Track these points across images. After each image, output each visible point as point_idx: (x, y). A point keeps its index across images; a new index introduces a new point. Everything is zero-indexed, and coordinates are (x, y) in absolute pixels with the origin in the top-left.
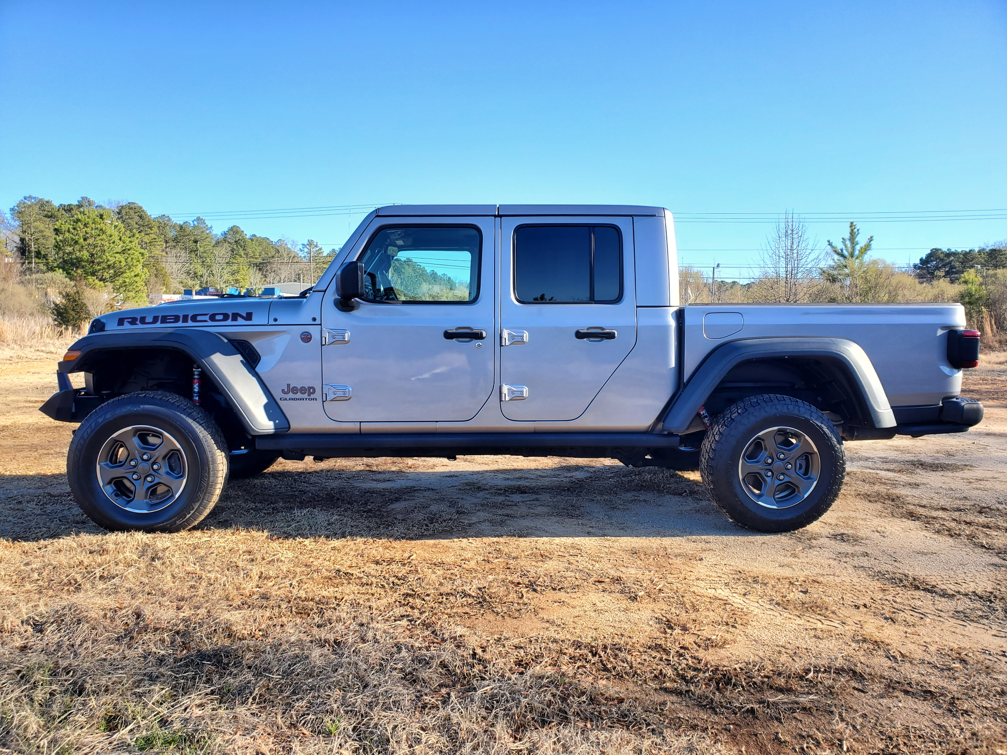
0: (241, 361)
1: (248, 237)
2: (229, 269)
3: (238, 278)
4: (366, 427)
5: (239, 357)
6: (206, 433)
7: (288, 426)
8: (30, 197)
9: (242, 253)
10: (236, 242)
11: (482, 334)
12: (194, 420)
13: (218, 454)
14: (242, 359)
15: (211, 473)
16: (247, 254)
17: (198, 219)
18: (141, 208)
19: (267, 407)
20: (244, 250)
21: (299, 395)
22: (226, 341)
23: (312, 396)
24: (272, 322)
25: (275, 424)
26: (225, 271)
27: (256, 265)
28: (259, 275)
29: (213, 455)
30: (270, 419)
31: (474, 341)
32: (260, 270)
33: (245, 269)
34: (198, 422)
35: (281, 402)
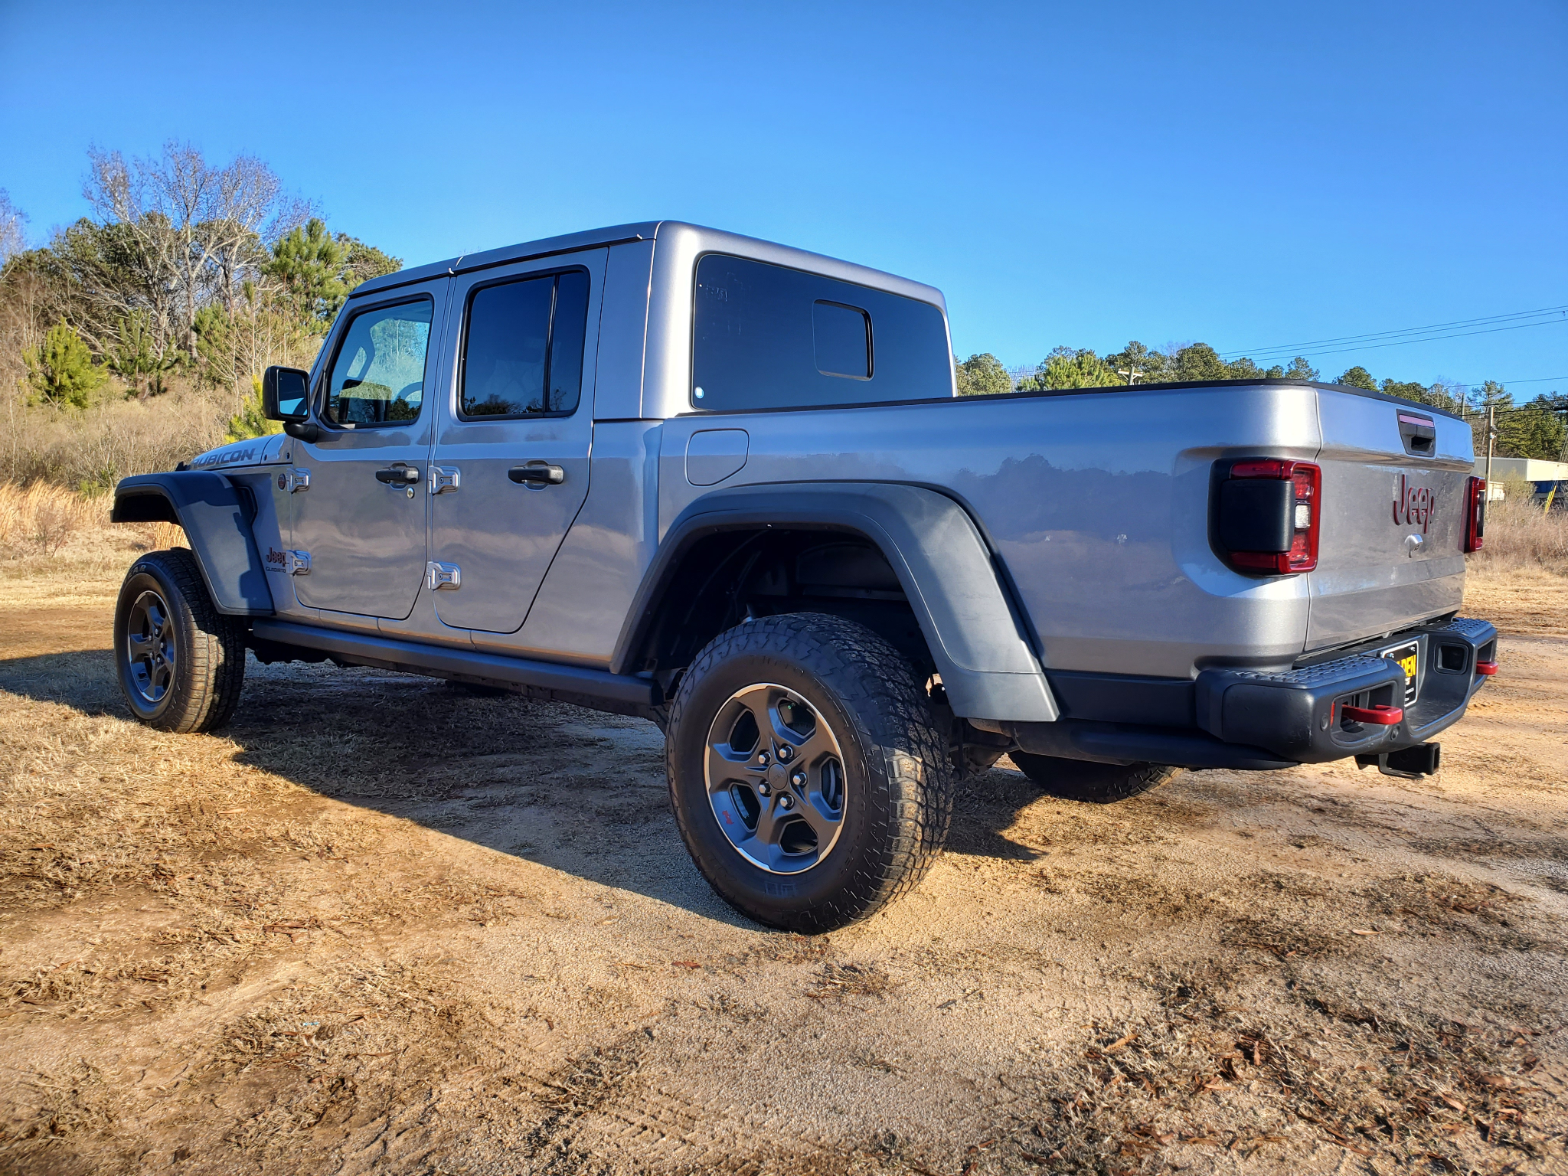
0: (235, 515)
5: (237, 509)
6: (187, 606)
7: (270, 607)
8: (1061, 348)
13: (197, 636)
14: (239, 511)
17: (1298, 360)
18: (1210, 350)
19: (244, 578)
21: (277, 564)
22: (227, 486)
24: (263, 462)
25: (250, 603)
29: (190, 634)
30: (244, 594)
34: (182, 591)
35: (267, 573)
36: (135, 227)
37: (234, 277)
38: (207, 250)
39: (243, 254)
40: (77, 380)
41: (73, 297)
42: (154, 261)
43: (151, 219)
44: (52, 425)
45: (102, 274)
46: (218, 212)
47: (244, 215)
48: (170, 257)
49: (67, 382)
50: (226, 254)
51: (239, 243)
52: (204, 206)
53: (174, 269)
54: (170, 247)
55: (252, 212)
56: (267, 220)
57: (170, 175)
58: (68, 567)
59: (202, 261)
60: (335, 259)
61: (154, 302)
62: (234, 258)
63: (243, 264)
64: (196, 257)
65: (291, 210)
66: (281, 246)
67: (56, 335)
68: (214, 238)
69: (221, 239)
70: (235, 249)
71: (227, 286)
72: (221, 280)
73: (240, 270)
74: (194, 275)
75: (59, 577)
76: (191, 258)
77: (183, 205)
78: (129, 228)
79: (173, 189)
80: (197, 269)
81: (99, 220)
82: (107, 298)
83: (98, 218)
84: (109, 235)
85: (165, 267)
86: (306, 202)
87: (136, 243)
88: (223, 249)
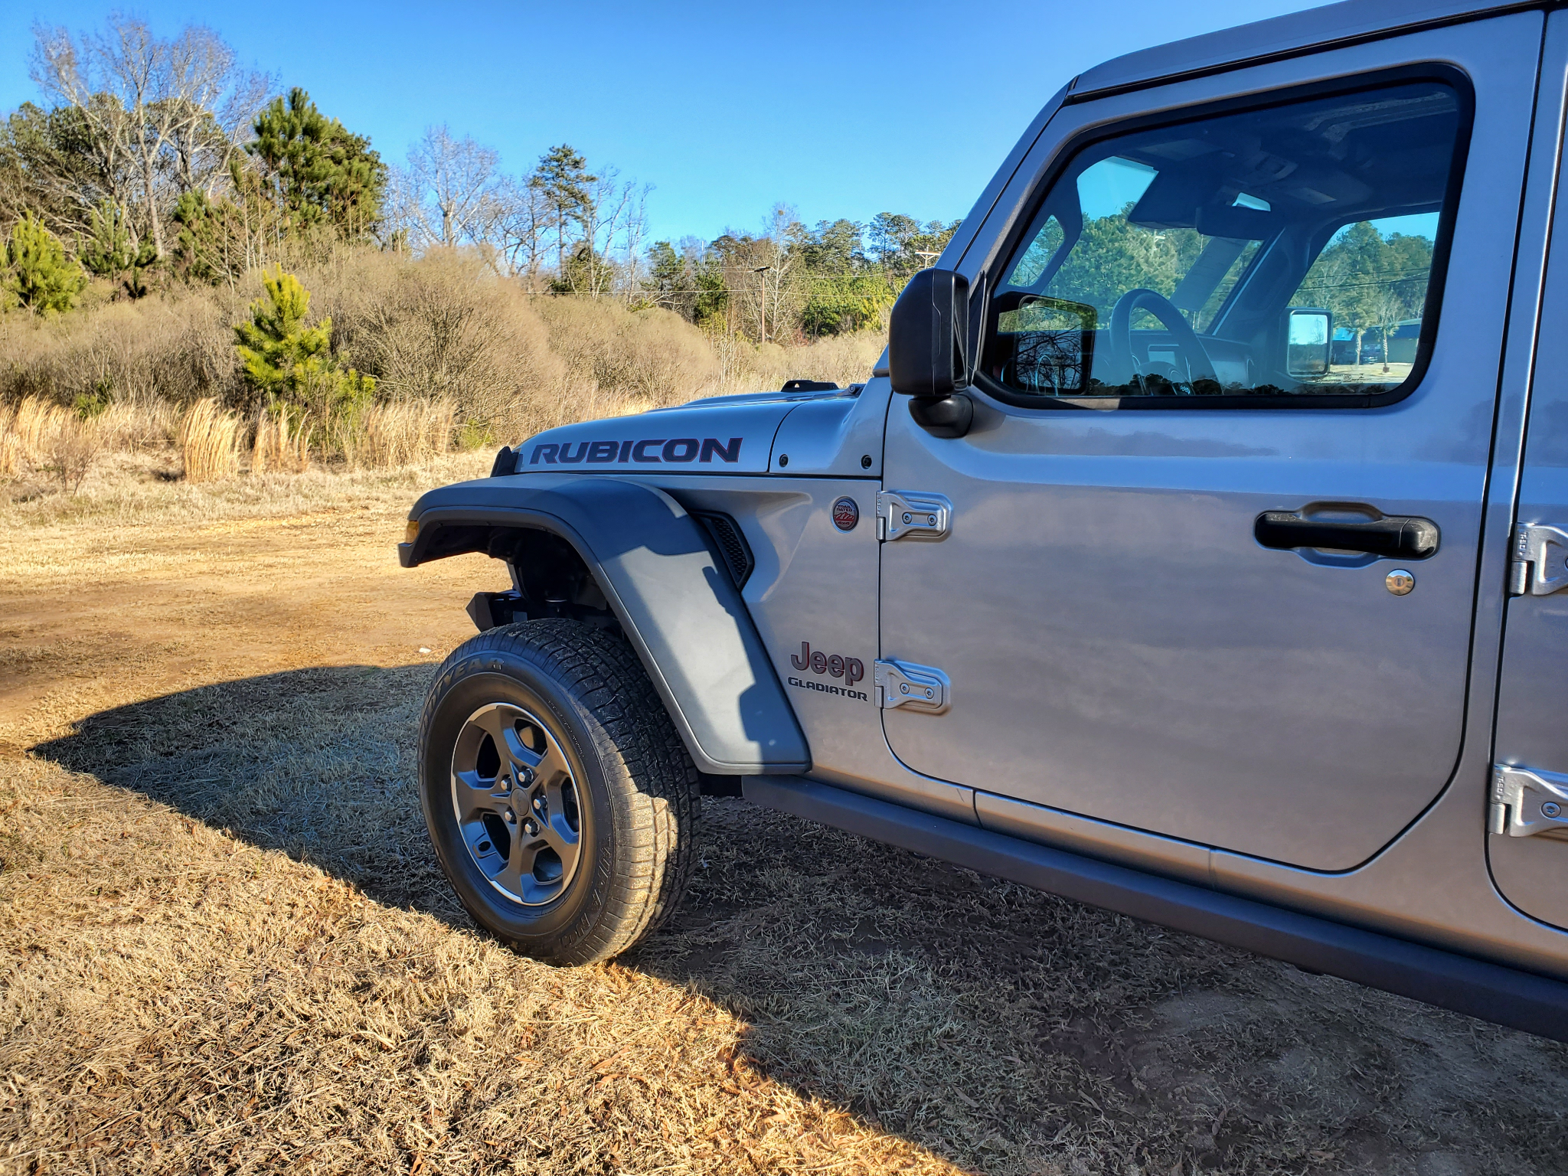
0: (707, 571)
1: (1384, 239)
2: (1343, 297)
3: (1359, 310)
4: (988, 806)
5: (705, 559)
6: (613, 747)
7: (802, 758)
9: (1370, 266)
10: (1361, 248)
11: (1410, 537)
12: (593, 711)
13: (636, 804)
14: (711, 563)
15: (619, 850)
16: (1378, 270)
19: (748, 702)
20: (1374, 261)
21: (827, 679)
22: (679, 512)
23: (857, 687)
24: (776, 468)
25: (764, 750)
26: (1336, 300)
27: (1393, 284)
28: (1396, 305)
29: (624, 804)
30: (751, 735)
31: (1382, 562)
32: (1400, 294)
33: (1372, 294)
34: (600, 718)
35: (792, 691)
36: (85, 110)
37: (192, 162)
38: (162, 132)
39: (202, 137)
40: (51, 280)
41: (27, 189)
42: (108, 149)
43: (101, 101)
44: (35, 334)
45: (53, 162)
46: (171, 89)
47: (199, 91)
48: (124, 143)
49: (41, 283)
50: (182, 137)
51: (195, 124)
52: (154, 84)
53: (129, 155)
54: (123, 131)
55: (206, 89)
56: (224, 97)
57: (117, 52)
58: (95, 509)
59: (158, 145)
60: (322, 135)
61: (111, 192)
62: (191, 140)
63: (202, 147)
64: (151, 142)
65: (248, 85)
66: (262, 124)
67: (23, 231)
68: (168, 119)
69: (175, 121)
70: (192, 130)
71: (186, 171)
72: (179, 165)
73: (198, 154)
74: (150, 161)
75: (88, 522)
76: (146, 142)
77: (132, 82)
78: (79, 110)
79: (120, 66)
80: (154, 153)
81: (45, 103)
82: (60, 188)
83: (46, 101)
84: (57, 120)
85: (119, 153)
86: (263, 76)
87: (87, 127)
88: (178, 132)
